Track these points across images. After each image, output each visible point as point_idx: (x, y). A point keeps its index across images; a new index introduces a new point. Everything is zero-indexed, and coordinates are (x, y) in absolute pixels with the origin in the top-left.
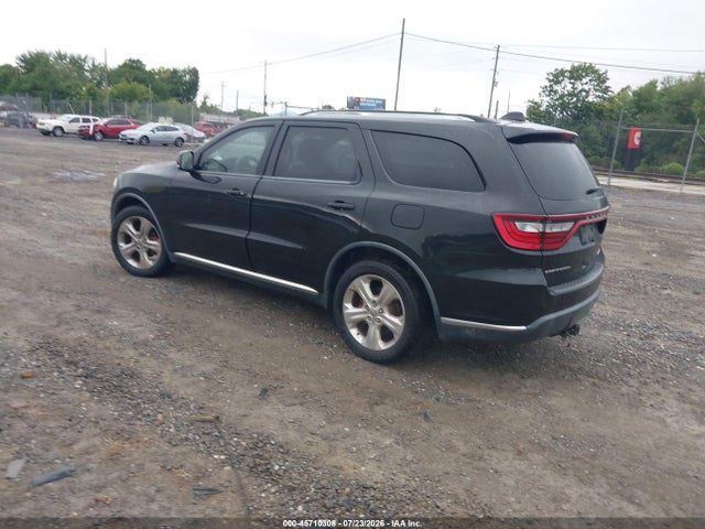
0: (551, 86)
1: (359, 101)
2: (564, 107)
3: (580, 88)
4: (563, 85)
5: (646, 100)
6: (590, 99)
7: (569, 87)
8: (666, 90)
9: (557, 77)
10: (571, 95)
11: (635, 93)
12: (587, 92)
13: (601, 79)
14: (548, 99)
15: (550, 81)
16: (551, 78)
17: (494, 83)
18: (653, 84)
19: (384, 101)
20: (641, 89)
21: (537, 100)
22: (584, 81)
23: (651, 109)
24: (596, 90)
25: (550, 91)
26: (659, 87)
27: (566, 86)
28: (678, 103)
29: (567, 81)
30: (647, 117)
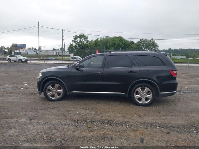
0: (74, 40)
1: (16, 45)
2: (79, 45)
3: (82, 40)
4: (77, 40)
5: (97, 43)
6: (85, 43)
7: (79, 40)
8: (101, 41)
9: (76, 38)
10: (80, 42)
11: (94, 41)
12: (84, 41)
13: (86, 38)
14: (74, 43)
15: (74, 39)
16: (74, 38)
17: (63, 40)
18: (98, 39)
19: (25, 45)
20: (95, 40)
21: (72, 43)
22: (83, 38)
23: (99, 45)
24: (86, 41)
25: (74, 41)
26: (99, 40)
27: (78, 40)
28: (104, 44)
29: (78, 39)
30: (98, 47)
